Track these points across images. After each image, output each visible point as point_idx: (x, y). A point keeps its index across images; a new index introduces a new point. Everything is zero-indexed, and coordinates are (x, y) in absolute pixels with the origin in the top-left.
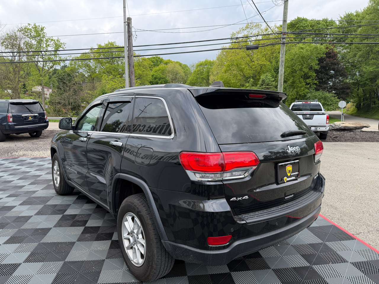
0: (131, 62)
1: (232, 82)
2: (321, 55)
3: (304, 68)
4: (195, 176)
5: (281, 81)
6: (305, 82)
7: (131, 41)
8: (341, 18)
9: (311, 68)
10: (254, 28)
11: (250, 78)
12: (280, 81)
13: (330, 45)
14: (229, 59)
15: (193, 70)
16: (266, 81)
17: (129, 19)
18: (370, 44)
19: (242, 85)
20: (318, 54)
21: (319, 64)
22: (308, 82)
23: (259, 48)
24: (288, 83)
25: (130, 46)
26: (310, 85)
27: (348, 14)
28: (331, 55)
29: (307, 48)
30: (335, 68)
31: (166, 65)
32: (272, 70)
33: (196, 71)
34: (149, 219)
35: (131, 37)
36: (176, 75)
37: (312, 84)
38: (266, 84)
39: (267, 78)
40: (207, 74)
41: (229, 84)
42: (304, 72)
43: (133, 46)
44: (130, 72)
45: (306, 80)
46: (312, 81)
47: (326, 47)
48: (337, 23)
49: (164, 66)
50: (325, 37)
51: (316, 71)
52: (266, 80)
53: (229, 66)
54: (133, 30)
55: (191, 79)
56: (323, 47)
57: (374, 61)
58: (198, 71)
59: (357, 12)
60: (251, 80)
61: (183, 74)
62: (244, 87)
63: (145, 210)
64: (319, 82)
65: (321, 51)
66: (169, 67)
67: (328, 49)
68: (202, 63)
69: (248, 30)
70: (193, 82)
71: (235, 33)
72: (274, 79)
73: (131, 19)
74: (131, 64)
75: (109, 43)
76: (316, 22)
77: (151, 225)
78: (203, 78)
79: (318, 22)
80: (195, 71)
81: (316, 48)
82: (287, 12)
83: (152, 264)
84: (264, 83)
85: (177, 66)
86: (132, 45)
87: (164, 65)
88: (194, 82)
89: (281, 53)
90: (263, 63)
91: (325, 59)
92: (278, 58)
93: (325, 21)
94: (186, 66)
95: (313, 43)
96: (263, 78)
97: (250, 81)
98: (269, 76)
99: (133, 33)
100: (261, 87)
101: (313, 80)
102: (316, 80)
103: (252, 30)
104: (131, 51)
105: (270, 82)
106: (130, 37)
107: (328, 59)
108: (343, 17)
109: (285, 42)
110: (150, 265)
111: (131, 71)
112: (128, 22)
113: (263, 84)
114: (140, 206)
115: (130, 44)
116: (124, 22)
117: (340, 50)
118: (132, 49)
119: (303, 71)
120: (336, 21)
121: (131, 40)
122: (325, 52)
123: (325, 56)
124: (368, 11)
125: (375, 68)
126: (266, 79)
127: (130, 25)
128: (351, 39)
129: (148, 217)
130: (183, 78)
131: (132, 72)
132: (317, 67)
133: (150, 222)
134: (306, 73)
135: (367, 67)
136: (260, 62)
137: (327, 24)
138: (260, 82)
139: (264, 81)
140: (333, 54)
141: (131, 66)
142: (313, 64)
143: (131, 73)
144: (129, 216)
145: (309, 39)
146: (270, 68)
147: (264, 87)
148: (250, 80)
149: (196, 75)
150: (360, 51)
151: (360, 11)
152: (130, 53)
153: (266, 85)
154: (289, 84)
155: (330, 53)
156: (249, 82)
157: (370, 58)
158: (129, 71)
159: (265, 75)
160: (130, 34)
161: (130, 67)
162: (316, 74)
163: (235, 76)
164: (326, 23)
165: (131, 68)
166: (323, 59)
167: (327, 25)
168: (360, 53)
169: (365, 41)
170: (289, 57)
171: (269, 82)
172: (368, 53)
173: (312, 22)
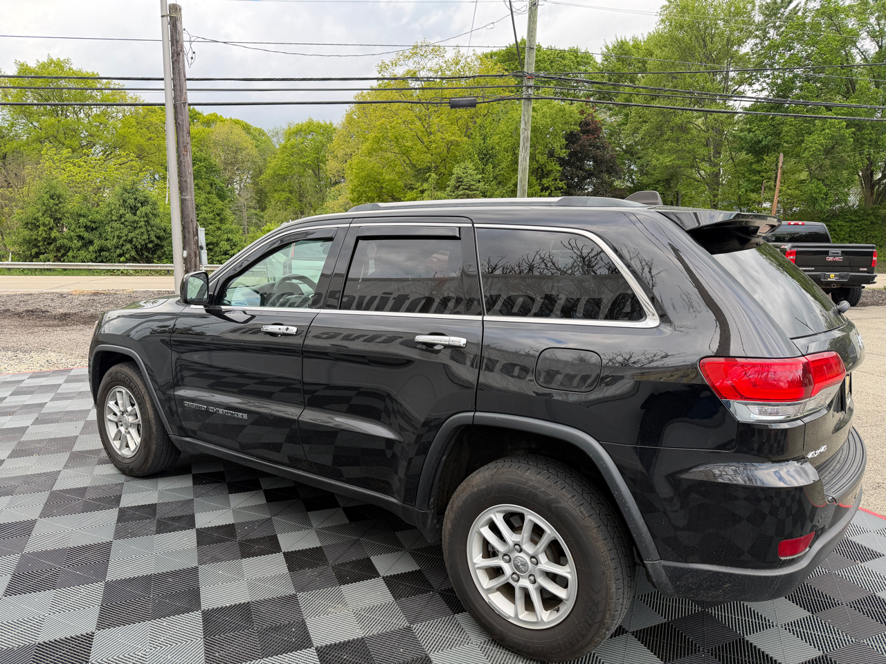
0: (183, 121)
1: (387, 178)
2: (572, 127)
3: (539, 153)
4: (748, 412)
5: (523, 183)
6: (540, 184)
7: (181, 67)
8: (607, 47)
9: (551, 154)
10: (430, 56)
11: (429, 169)
12: (521, 181)
13: (588, 106)
14: (378, 123)
15: (278, 143)
16: (466, 180)
17: (175, 9)
18: (665, 110)
19: (409, 187)
20: (566, 123)
21: (567, 147)
22: (545, 185)
23: (478, 106)
24: (508, 186)
25: (180, 80)
26: (549, 191)
27: (622, 41)
28: (589, 128)
29: (544, 110)
30: (597, 157)
31: (207, 128)
32: (476, 155)
33: (288, 146)
34: (587, 516)
35: (181, 56)
36: (236, 153)
37: (553, 189)
38: (465, 187)
39: (467, 173)
40: (315, 155)
41: (378, 182)
42: (537, 162)
43: (187, 77)
44: (181, 145)
45: (541, 181)
46: (553, 183)
47: (579, 110)
48: (599, 59)
49: (204, 131)
50: (575, 88)
51: (562, 162)
52: (465, 177)
53: (377, 140)
54: (185, 37)
55: (276, 165)
56: (575, 107)
57: (673, 144)
58: (292, 146)
59: (635, 39)
60: (433, 175)
61: (254, 152)
62: (414, 191)
63: (569, 496)
64: (567, 185)
65: (571, 117)
66: (217, 131)
67: (585, 115)
68: (301, 128)
69: (416, 59)
70: (281, 173)
71: (387, 63)
72: (480, 176)
73: (180, 9)
74: (183, 125)
75: (51, 62)
76: (558, 54)
77: (595, 530)
78: (306, 164)
79: (561, 55)
80: (285, 147)
81: (562, 110)
82: (536, 29)
83: (604, 617)
84: (460, 184)
85: (238, 130)
86: (185, 77)
87: (201, 128)
88: (284, 173)
89: (524, 120)
90: (453, 138)
91: (578, 135)
92: (486, 129)
93: (574, 52)
94: (261, 133)
95: (556, 99)
96: (457, 173)
97: (430, 179)
98: (471, 169)
99: (186, 45)
100: (454, 192)
101: (556, 180)
102: (561, 181)
103: (426, 61)
104: (181, 91)
105: (474, 183)
106: (178, 54)
107: (584, 137)
108: (611, 47)
109: (533, 96)
110: (597, 620)
111: (183, 143)
112: (173, 17)
113: (459, 186)
114: (549, 486)
115: (179, 73)
116: (162, 16)
117: (606, 118)
118: (184, 87)
119: (537, 159)
120: (594, 56)
121: (181, 64)
122: (579, 121)
123: (579, 129)
124: (658, 41)
125: (674, 160)
126: (465, 175)
127: (178, 25)
128: (626, 96)
129: (584, 512)
130: (254, 163)
131: (185, 147)
132: (564, 154)
133: (593, 524)
134: (542, 165)
135: (660, 157)
136: (447, 136)
137: (578, 59)
138: (452, 182)
139: (461, 180)
140: (594, 126)
141: (183, 131)
142: (557, 146)
143: (182, 149)
144: (496, 514)
145: (547, 90)
146: (471, 150)
147: (461, 193)
148: (430, 175)
149: (287, 156)
150: (646, 122)
151: (640, 38)
152: (181, 97)
153: (466, 189)
154: (510, 187)
155: (587, 124)
156: (426, 180)
157: (666, 137)
158: (178, 143)
159: (463, 167)
160: (179, 49)
161: (181, 134)
162: (561, 166)
163: (390, 165)
164: (575, 57)
165: (183, 137)
166: (575, 135)
167: (578, 62)
168: (645, 127)
169: (655, 103)
170: (508, 128)
171: (471, 183)
172: (659, 128)
173: (549, 52)
